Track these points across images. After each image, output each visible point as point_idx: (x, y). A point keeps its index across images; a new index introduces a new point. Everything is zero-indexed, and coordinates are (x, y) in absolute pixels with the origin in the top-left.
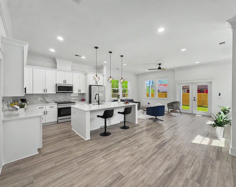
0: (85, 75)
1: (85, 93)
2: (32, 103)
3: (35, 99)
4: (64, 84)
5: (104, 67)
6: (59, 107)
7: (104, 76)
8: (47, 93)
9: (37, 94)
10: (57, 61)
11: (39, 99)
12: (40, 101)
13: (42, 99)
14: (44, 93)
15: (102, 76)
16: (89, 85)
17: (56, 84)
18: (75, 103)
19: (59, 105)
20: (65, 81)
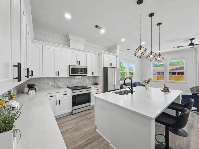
0: (99, 55)
1: (98, 76)
2: (42, 89)
3: (45, 83)
4: (78, 65)
5: (118, 46)
6: (74, 94)
7: (117, 57)
8: (59, 76)
9: (48, 78)
10: (70, 38)
11: (51, 83)
12: (51, 86)
13: (54, 84)
14: (56, 77)
15: (116, 57)
16: (104, 67)
17: (70, 66)
18: (90, 88)
19: (73, 91)
20: (78, 62)
